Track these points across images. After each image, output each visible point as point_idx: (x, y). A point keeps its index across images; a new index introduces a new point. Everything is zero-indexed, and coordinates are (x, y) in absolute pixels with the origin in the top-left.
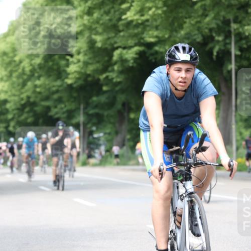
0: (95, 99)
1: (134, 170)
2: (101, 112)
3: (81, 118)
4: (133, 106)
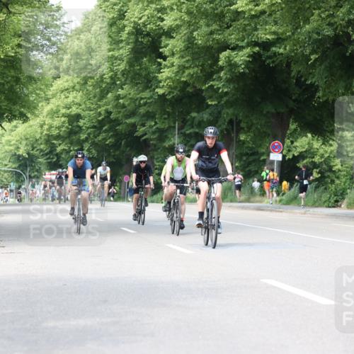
0: (194, 114)
3: (176, 140)
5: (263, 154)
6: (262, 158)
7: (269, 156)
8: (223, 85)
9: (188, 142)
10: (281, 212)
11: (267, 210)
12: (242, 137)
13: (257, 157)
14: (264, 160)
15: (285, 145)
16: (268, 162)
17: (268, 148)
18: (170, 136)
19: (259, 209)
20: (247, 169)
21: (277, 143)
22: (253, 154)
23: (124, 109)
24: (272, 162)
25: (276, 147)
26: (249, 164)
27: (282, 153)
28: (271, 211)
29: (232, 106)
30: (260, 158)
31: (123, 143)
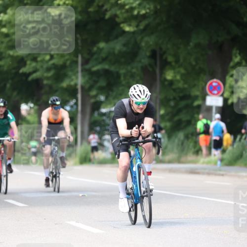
0: (102, 45)
1: (171, 171)
2: (113, 69)
3: (79, 80)
4: (170, 59)
5: (196, 98)
6: (196, 103)
7: (204, 99)
8: (140, 5)
9: (96, 82)
10: (223, 175)
11: (203, 173)
12: (169, 75)
13: (189, 102)
14: (199, 107)
15: (227, 85)
16: (203, 108)
17: (204, 89)
18: (70, 73)
19: (193, 172)
20: (176, 118)
21: (215, 82)
22: (184, 98)
23: (7, 39)
24: (209, 109)
25: (215, 88)
26: (179, 111)
27: (222, 95)
28: (209, 174)
29: (152, 33)
30: (193, 103)
31: (8, 86)
